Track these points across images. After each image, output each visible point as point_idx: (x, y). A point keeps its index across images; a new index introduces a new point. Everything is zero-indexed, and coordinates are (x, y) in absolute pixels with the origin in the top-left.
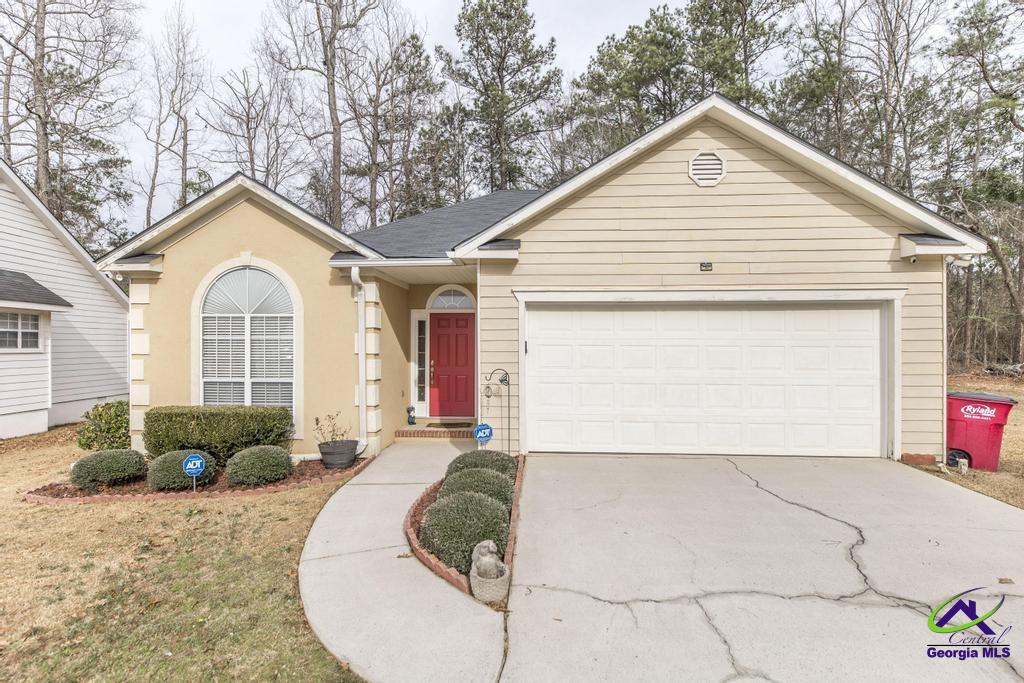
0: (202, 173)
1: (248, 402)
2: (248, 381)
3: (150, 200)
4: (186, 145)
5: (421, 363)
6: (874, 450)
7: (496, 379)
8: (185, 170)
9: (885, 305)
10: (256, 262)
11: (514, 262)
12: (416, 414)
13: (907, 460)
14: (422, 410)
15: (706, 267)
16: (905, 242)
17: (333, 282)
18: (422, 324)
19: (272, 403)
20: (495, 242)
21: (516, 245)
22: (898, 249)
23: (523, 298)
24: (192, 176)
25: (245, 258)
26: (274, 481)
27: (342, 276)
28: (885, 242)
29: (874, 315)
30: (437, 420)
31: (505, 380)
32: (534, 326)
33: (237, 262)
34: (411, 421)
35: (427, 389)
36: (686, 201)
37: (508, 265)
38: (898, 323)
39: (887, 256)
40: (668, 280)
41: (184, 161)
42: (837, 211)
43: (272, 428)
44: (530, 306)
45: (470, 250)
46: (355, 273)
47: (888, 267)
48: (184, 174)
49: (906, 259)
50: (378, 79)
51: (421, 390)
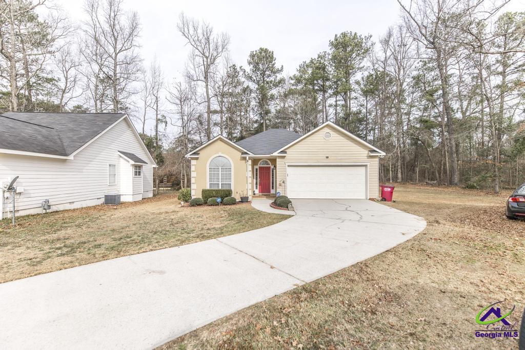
0: (163, 116)
1: (220, 188)
2: (220, 183)
3: (144, 125)
4: (157, 107)
5: (257, 180)
6: (364, 198)
7: (281, 182)
8: (157, 115)
9: (366, 166)
10: (222, 155)
11: (285, 156)
12: (255, 192)
13: (370, 199)
14: (257, 192)
15: (327, 157)
16: (370, 152)
17: (241, 160)
18: (257, 169)
19: (226, 188)
20: (282, 152)
21: (286, 153)
22: (368, 154)
23: (287, 164)
24: (159, 117)
25: (220, 154)
26: (234, 204)
27: (244, 159)
28: (366, 152)
29: (364, 168)
30: (261, 194)
31: (283, 182)
32: (290, 171)
33: (218, 155)
34: (254, 194)
35: (258, 186)
36: (323, 143)
37: (284, 157)
38: (368, 170)
39: (366, 155)
40: (319, 160)
41: (157, 112)
42: (355, 145)
43: (228, 193)
44: (288, 166)
45: (276, 154)
46: (247, 158)
47: (366, 158)
48: (157, 116)
49: (370, 156)
50: (223, 83)
51: (257, 187)
